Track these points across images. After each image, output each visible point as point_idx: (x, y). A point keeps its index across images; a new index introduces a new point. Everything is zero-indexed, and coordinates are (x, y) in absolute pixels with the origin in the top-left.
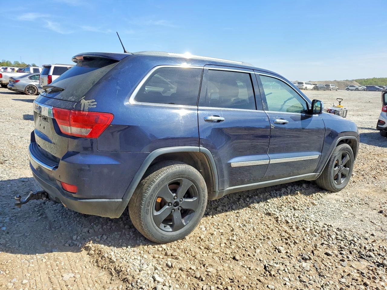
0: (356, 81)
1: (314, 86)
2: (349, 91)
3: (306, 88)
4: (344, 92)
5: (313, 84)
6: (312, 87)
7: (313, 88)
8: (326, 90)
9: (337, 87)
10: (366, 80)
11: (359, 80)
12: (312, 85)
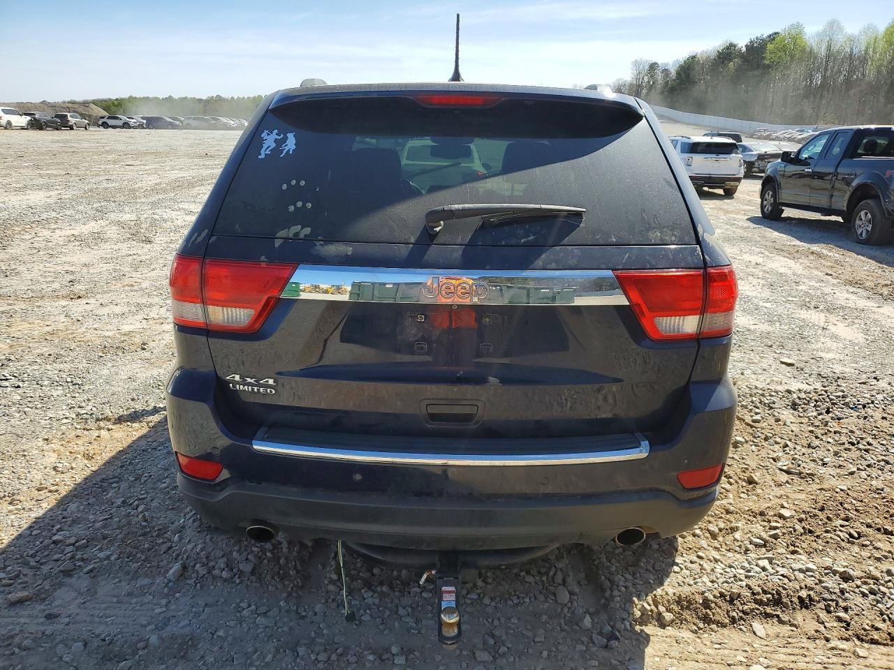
0: (94, 102)
1: (29, 118)
2: (110, 129)
3: (9, 123)
4: (104, 133)
5: (26, 114)
6: (24, 120)
7: (28, 124)
8: (60, 129)
9: (87, 122)
10: (116, 103)
11: (97, 100)
12: (24, 116)
